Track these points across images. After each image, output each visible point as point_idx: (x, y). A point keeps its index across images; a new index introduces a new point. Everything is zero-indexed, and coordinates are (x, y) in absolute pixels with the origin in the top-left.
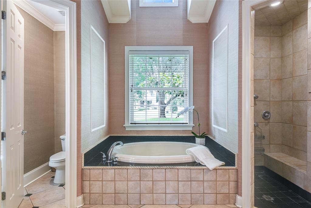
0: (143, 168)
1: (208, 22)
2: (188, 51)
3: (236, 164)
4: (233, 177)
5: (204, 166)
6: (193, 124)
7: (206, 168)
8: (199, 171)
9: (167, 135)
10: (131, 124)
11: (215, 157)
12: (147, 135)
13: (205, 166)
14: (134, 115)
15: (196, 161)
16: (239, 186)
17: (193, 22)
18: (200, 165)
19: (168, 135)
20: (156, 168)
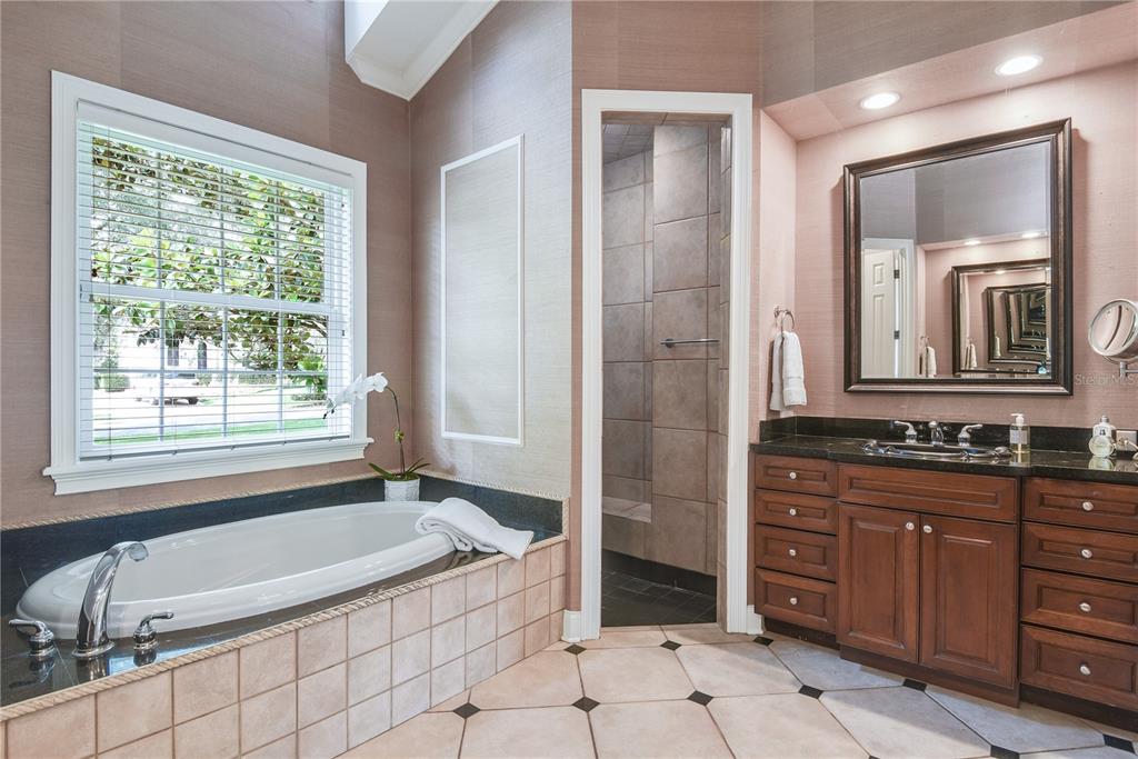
0: (310, 622)
1: (408, 99)
2: (349, 175)
3: (565, 527)
4: (558, 566)
5: (495, 554)
6: (368, 436)
7: (505, 557)
8: (485, 573)
9: (271, 491)
10: (82, 459)
11: (501, 524)
12: (177, 504)
13: (499, 553)
14: (95, 413)
15: (461, 547)
16: (572, 586)
17: (363, 81)
18: (476, 554)
19: (276, 490)
20: (363, 604)
